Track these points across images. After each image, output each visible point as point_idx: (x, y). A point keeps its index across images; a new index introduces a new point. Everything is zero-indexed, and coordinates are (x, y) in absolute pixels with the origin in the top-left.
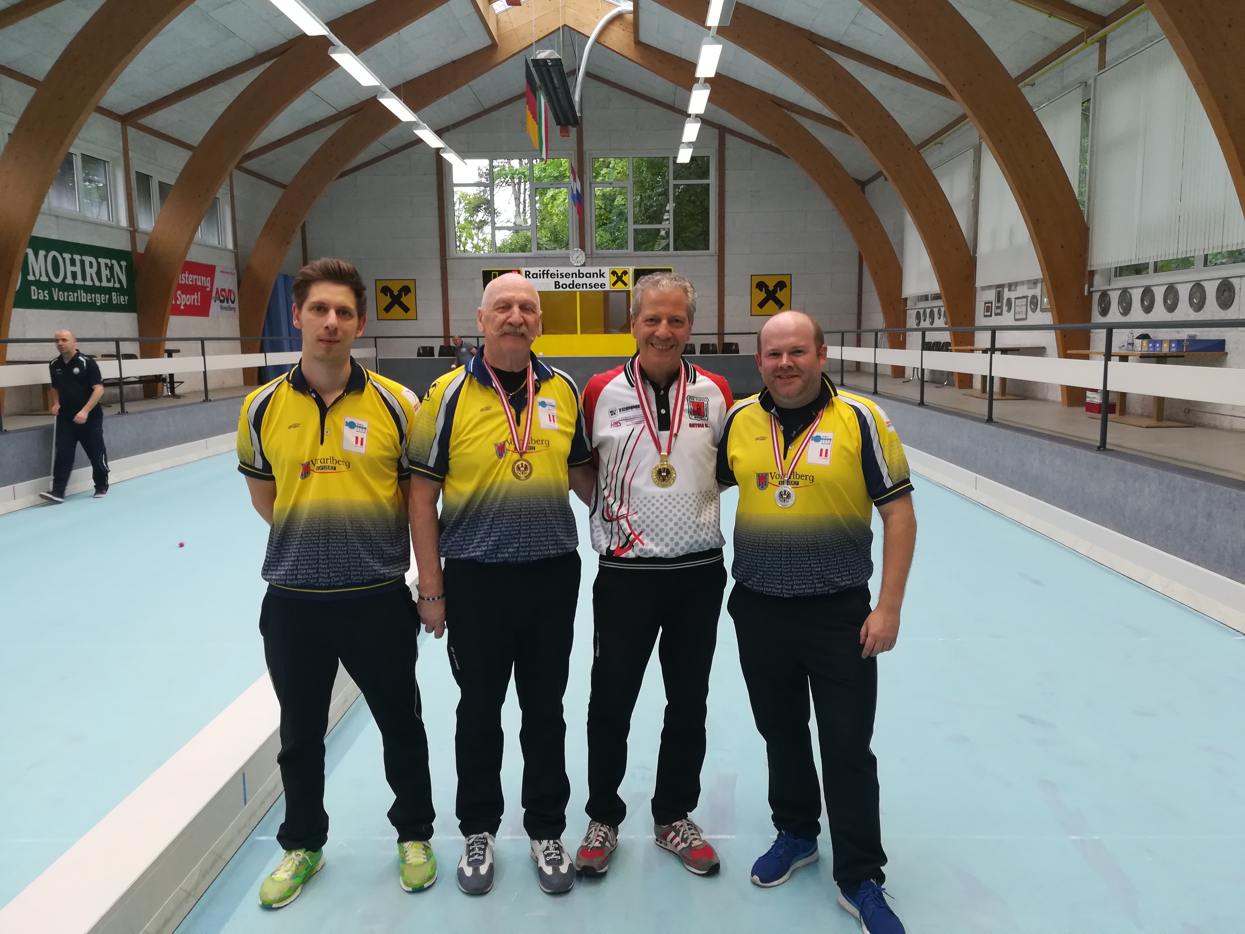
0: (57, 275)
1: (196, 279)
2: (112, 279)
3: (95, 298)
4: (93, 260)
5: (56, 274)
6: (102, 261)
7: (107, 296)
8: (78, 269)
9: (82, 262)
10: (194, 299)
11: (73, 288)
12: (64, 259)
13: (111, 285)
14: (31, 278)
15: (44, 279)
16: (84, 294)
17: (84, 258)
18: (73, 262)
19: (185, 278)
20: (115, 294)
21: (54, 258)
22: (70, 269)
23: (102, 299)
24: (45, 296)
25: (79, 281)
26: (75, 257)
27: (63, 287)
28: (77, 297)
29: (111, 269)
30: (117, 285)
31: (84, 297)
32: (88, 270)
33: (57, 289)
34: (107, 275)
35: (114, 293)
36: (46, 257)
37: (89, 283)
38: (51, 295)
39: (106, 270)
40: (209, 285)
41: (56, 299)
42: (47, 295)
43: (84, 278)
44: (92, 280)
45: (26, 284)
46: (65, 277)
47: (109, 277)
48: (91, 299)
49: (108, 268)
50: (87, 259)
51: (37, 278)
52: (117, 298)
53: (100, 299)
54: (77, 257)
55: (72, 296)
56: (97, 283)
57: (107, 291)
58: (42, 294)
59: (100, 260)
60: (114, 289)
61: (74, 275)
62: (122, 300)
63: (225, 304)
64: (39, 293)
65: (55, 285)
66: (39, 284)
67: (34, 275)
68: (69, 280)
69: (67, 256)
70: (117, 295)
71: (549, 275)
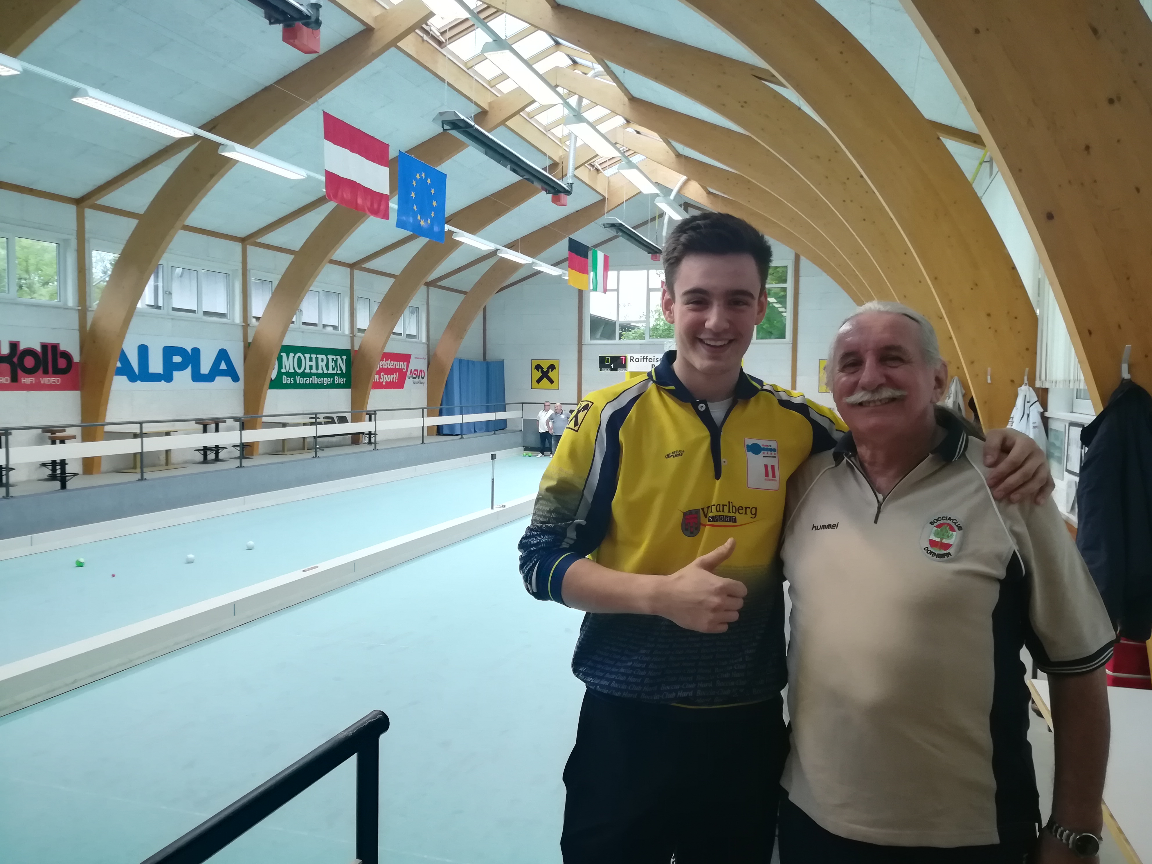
1: (396, 365)
10: (393, 378)
16: (316, 379)
19: (388, 364)
40: (405, 368)
51: (287, 371)
63: (417, 380)
71: (648, 360)
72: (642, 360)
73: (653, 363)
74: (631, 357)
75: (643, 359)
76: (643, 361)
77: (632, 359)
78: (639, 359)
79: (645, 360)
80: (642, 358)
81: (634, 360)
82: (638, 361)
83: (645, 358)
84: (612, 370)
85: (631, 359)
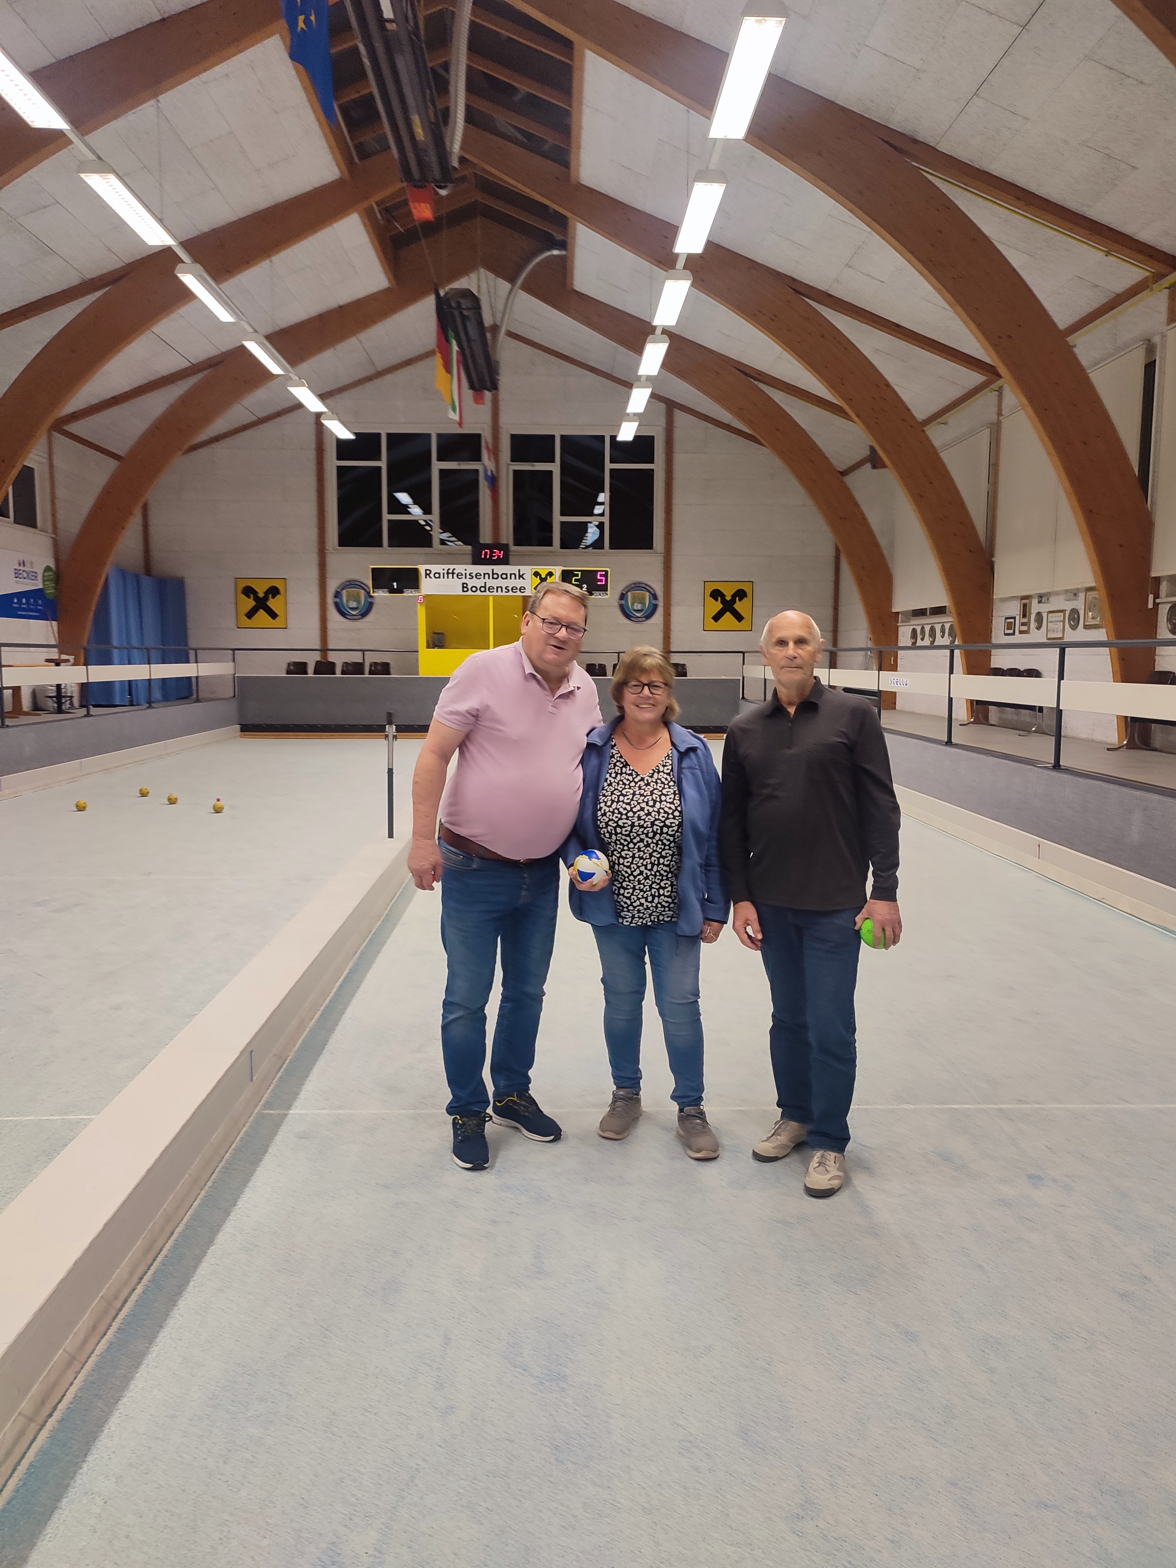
71: (455, 576)
72: (446, 575)
73: (464, 580)
74: (426, 570)
75: (448, 573)
76: (448, 577)
77: (429, 574)
78: (439, 574)
79: (450, 576)
80: (445, 571)
81: (432, 575)
82: (439, 577)
83: (450, 571)
84: (392, 591)
85: (426, 574)
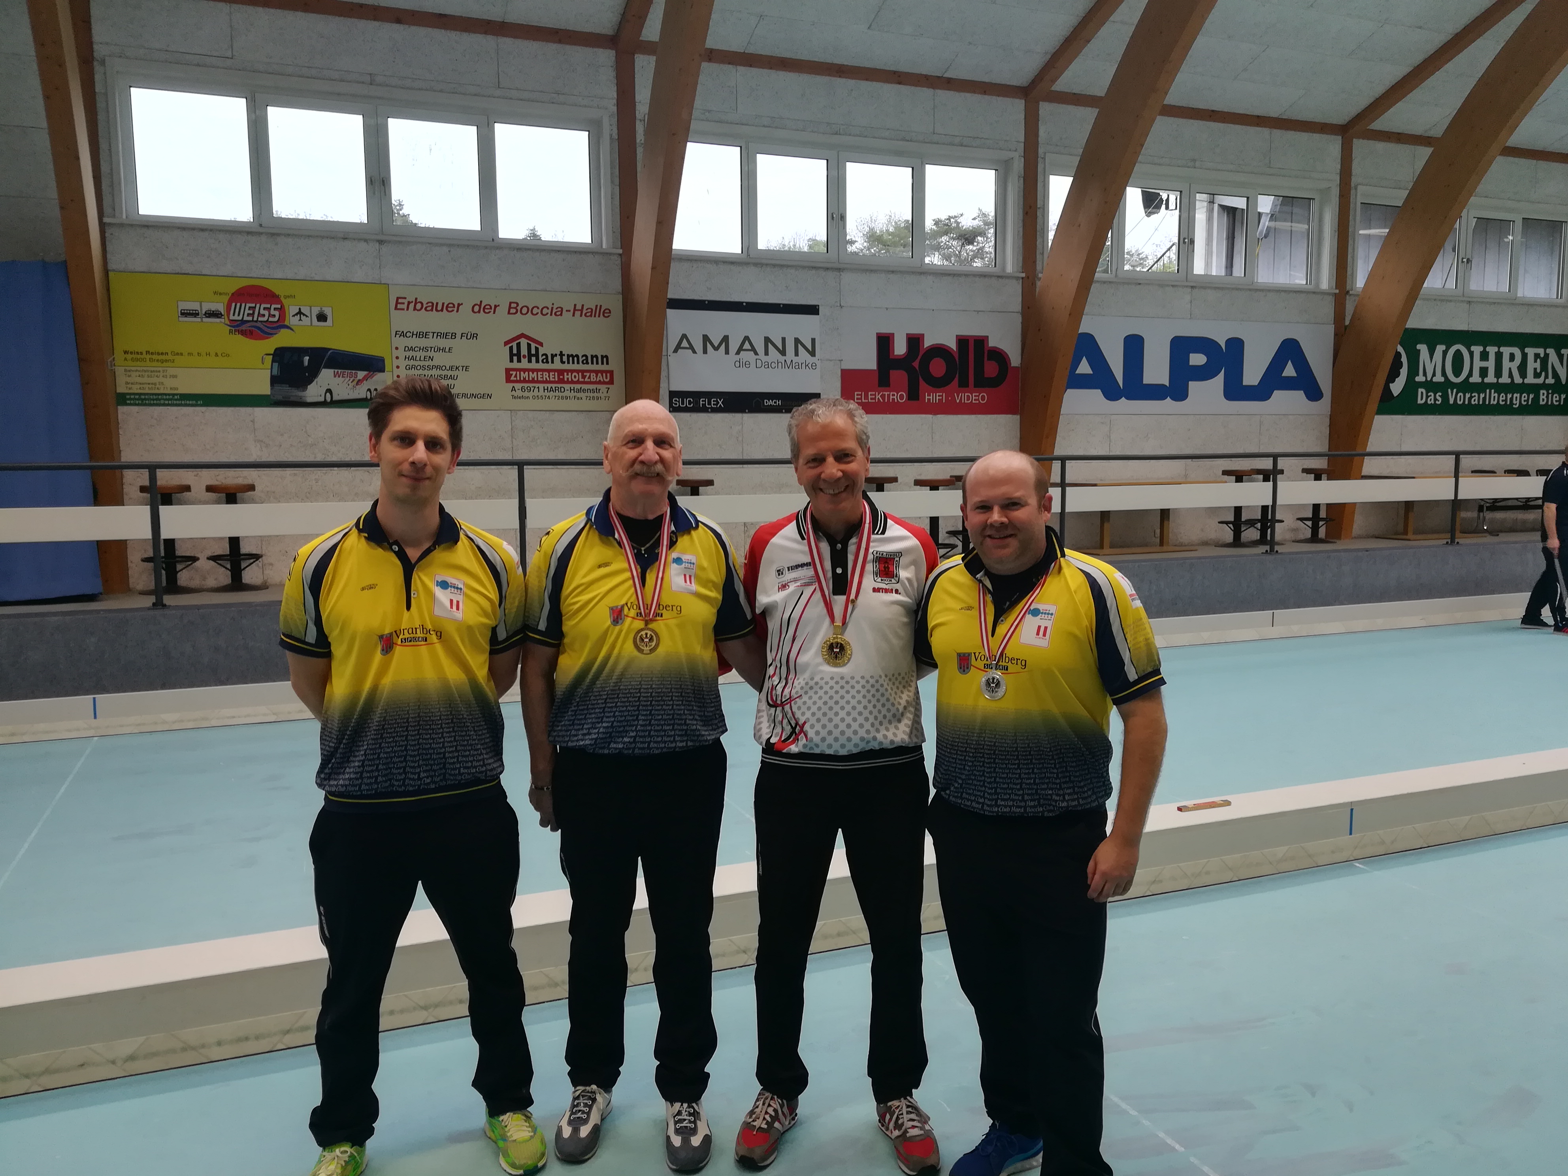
0: (1457, 373)
2: (1543, 373)
3: (1511, 399)
4: (1517, 352)
5: (1457, 371)
6: (1531, 352)
7: (1531, 396)
8: (1491, 364)
9: (1499, 356)
11: (1481, 387)
12: (1471, 354)
13: (1540, 381)
14: (1420, 378)
15: (1439, 378)
16: (1494, 394)
17: (1502, 349)
18: (1484, 356)
20: (1545, 392)
21: (1458, 354)
22: (1478, 364)
23: (1523, 399)
24: (1435, 399)
25: (1491, 378)
26: (1488, 349)
27: (1466, 386)
28: (1484, 399)
29: (1545, 360)
30: (1551, 381)
31: (1494, 398)
32: (1506, 364)
33: (1455, 390)
34: (1535, 369)
35: (1542, 392)
36: (1445, 353)
37: (1505, 379)
38: (1445, 397)
39: (1535, 361)
41: (1451, 402)
42: (1440, 399)
43: (1498, 373)
44: (1511, 375)
45: (1411, 386)
46: (1470, 374)
47: (1538, 371)
48: (1506, 400)
49: (1538, 360)
50: (1506, 351)
51: (1429, 379)
52: (1547, 397)
53: (1518, 399)
54: (1492, 350)
55: (1476, 398)
56: (1518, 380)
57: (1534, 389)
58: (1432, 397)
59: (1527, 350)
60: (1544, 386)
61: (1484, 372)
62: (1554, 399)
64: (1427, 397)
65: (1453, 385)
66: (1430, 386)
67: (1425, 374)
68: (1476, 378)
69: (1477, 350)
70: (1548, 394)
